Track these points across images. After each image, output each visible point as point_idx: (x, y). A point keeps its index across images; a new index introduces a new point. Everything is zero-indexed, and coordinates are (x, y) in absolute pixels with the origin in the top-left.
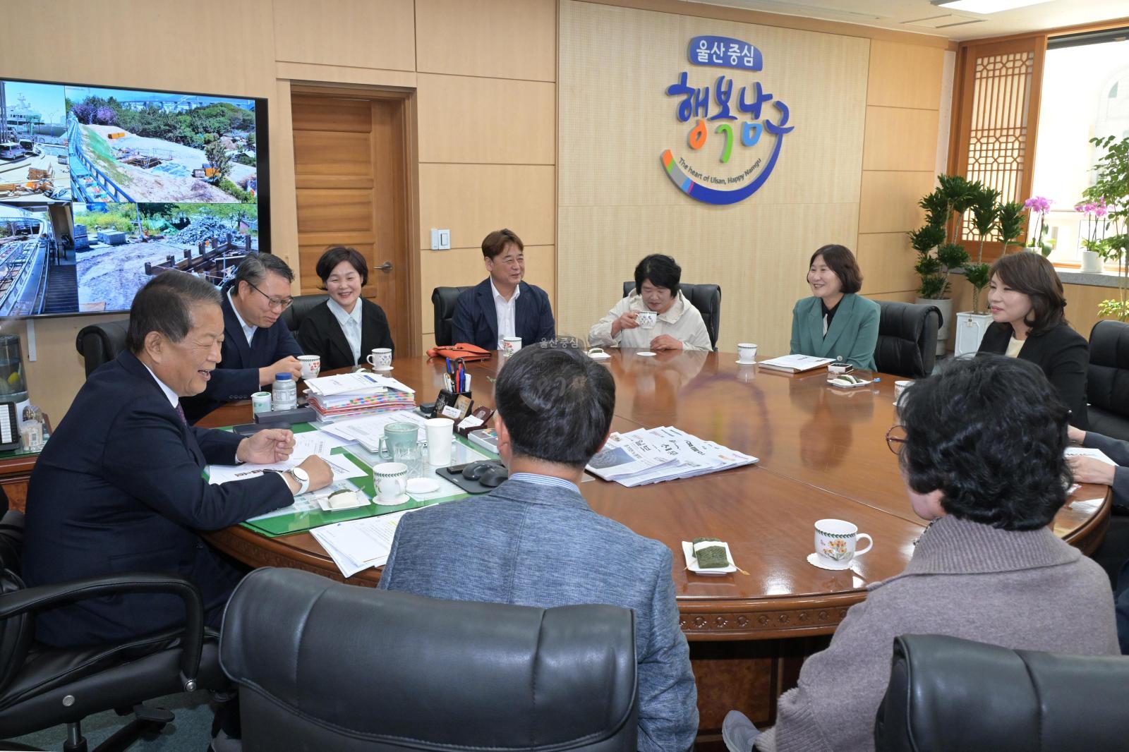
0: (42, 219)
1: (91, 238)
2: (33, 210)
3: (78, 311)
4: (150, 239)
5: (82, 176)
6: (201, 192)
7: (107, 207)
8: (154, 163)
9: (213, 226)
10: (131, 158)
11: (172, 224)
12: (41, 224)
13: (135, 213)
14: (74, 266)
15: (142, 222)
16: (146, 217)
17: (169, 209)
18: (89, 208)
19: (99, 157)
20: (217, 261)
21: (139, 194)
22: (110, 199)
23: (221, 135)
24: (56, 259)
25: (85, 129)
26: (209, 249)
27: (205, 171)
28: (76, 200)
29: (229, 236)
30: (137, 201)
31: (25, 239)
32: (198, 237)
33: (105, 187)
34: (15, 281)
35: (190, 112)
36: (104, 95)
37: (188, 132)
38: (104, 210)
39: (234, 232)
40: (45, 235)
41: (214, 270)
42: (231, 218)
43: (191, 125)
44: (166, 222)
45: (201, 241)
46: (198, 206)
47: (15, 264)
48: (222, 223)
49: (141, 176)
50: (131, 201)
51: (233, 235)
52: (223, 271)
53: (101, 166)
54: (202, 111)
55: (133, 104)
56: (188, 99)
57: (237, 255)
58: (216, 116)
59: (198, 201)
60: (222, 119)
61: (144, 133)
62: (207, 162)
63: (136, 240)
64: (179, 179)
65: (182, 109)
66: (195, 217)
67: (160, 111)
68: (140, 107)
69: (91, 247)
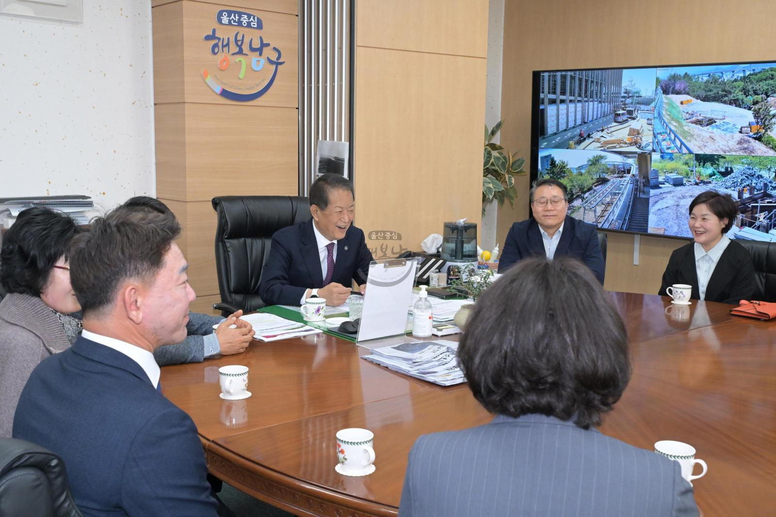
0: (632, 162)
1: (661, 179)
2: (629, 157)
3: (647, 232)
4: (700, 183)
5: (660, 133)
6: (746, 146)
7: (673, 157)
8: (711, 122)
9: (752, 176)
10: (694, 119)
11: (719, 172)
12: (632, 167)
13: (692, 162)
14: (648, 199)
15: (697, 169)
16: (700, 165)
17: (718, 160)
18: (662, 157)
19: (673, 119)
20: (752, 206)
21: (696, 147)
22: (676, 150)
23: (768, 96)
24: (638, 193)
25: (666, 98)
26: (746, 195)
27: (751, 128)
28: (654, 151)
29: (766, 185)
30: (695, 153)
31: (622, 177)
32: (739, 184)
33: (674, 142)
34: (614, 205)
35: (744, 79)
36: (681, 71)
37: (740, 96)
38: (671, 159)
39: (770, 182)
40: (633, 175)
41: (749, 214)
42: (769, 170)
43: (744, 89)
44: (714, 170)
45: (740, 188)
46: (741, 158)
47: (615, 194)
48: (760, 173)
49: (700, 133)
50: (690, 152)
51: (770, 184)
52: (757, 215)
53: (673, 126)
54: (754, 76)
55: (700, 77)
56: (744, 68)
57: (771, 202)
58: (766, 80)
59: (741, 154)
60: (771, 82)
61: (706, 99)
62: (753, 120)
63: (690, 183)
64: (729, 135)
65: (738, 77)
66: (738, 167)
67: (720, 80)
68: (705, 78)
69: (660, 186)
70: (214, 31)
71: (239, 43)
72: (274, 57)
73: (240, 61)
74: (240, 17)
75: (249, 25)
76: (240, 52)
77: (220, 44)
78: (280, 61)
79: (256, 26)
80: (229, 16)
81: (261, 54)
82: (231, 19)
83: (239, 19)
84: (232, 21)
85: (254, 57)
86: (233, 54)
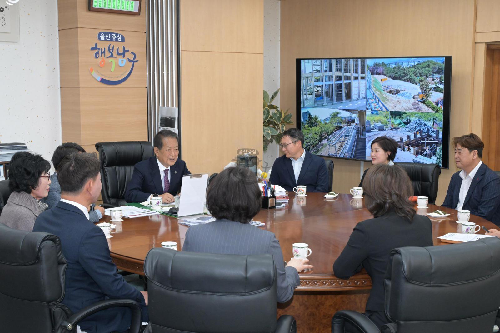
0: (355, 116)
1: (372, 126)
2: (353, 113)
3: (365, 159)
4: (393, 129)
5: (371, 99)
6: (417, 106)
7: (378, 113)
8: (398, 92)
9: (421, 124)
10: (389, 90)
11: (403, 122)
12: (355, 119)
13: (388, 116)
14: (365, 139)
15: (391, 120)
16: (393, 118)
17: (402, 115)
18: (372, 113)
19: (377, 90)
20: (422, 142)
21: (391, 107)
22: (380, 109)
23: (427, 77)
24: (360, 135)
25: (373, 77)
26: (418, 136)
27: (419, 96)
28: (367, 109)
29: (428, 130)
30: (390, 111)
31: (350, 125)
32: (414, 129)
33: (378, 103)
34: (346, 143)
35: (414, 66)
36: (380, 61)
37: (413, 77)
38: (377, 114)
39: (431, 128)
40: (356, 124)
41: (420, 147)
42: (430, 121)
43: (414, 73)
44: (401, 121)
45: (415, 132)
46: (415, 113)
47: (346, 136)
48: (425, 123)
49: (392, 98)
50: (387, 110)
51: (430, 129)
52: (424, 148)
53: (377, 94)
54: (419, 65)
55: (391, 65)
56: (414, 60)
57: (431, 140)
58: (425, 67)
59: (415, 111)
60: (428, 69)
61: (394, 78)
62: (420, 91)
63: (388, 129)
64: (407, 100)
65: (411, 65)
66: (413, 119)
67: (402, 67)
68: (394, 66)
69: (372, 130)
70: (96, 45)
71: (111, 51)
72: (132, 58)
73: (112, 61)
74: (111, 35)
75: (117, 40)
76: (112, 56)
77: (100, 52)
78: (136, 60)
79: (121, 40)
80: (105, 35)
81: (124, 57)
82: (106, 37)
83: (111, 37)
84: (107, 38)
85: (120, 58)
86: (107, 58)
